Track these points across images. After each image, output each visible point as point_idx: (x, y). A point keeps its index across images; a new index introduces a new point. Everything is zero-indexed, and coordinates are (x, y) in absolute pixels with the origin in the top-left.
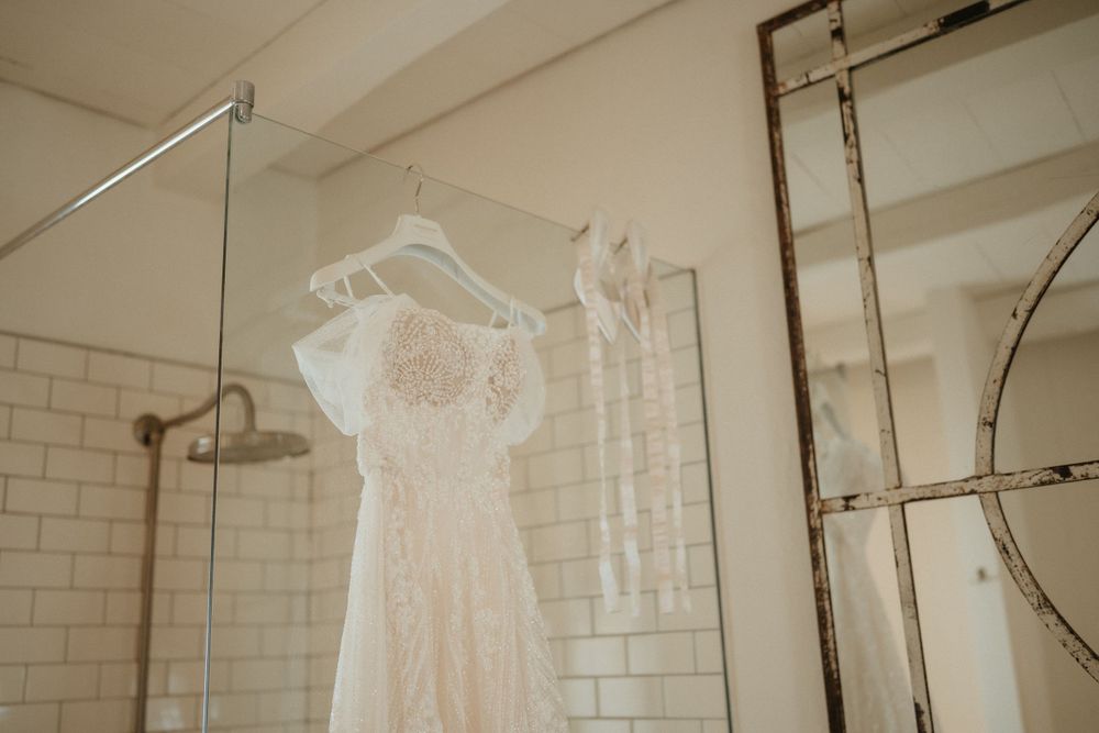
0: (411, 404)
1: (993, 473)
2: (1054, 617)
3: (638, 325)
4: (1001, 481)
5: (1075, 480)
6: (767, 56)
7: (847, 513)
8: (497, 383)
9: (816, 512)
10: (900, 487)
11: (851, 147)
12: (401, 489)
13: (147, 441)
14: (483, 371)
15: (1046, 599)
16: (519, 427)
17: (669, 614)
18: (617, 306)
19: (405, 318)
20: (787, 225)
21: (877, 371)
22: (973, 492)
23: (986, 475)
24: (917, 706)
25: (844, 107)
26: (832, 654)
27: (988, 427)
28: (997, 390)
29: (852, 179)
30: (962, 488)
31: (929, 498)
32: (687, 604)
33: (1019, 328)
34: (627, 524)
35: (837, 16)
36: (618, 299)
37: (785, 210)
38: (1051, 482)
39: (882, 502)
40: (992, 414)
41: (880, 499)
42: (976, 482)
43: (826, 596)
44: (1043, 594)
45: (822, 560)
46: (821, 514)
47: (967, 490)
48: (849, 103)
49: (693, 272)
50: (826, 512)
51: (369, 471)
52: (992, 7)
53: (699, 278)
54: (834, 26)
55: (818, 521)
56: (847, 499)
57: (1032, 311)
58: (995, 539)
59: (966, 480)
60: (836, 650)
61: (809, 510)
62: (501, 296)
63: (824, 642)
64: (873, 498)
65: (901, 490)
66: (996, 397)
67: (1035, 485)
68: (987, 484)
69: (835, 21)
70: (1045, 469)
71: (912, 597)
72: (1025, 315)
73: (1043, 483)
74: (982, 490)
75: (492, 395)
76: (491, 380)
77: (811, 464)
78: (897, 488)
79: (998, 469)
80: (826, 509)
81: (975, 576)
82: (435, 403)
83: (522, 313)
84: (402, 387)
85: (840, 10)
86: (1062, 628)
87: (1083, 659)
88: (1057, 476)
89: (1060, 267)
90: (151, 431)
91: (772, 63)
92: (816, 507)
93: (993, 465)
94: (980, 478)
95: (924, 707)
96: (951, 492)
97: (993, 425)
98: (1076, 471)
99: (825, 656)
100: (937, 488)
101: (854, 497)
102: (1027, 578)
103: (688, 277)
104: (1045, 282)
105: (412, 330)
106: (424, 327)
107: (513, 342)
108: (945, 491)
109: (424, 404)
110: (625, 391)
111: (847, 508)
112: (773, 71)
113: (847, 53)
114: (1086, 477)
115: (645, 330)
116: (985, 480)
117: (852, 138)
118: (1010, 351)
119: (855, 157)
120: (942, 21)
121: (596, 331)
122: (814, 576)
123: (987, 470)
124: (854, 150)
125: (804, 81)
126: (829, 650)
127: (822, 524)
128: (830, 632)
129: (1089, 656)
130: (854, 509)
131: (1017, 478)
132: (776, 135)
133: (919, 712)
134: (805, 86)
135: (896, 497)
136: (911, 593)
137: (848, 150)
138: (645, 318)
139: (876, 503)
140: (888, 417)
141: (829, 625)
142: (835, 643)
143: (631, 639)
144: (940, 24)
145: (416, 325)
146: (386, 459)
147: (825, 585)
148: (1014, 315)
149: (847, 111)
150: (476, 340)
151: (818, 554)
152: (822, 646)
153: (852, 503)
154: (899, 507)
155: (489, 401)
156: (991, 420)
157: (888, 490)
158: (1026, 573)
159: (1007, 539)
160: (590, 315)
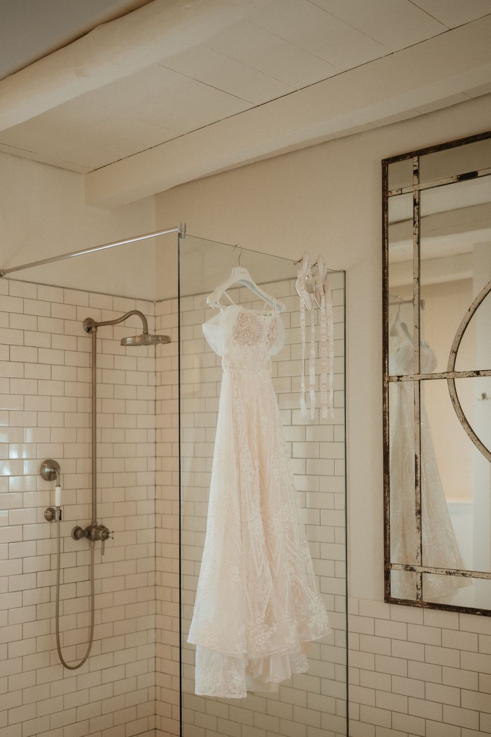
0: (241, 345)
1: (453, 371)
2: (467, 425)
3: (320, 303)
4: (455, 375)
5: (481, 376)
6: (385, 177)
7: (399, 382)
8: (270, 336)
9: (386, 381)
10: (420, 374)
11: (416, 227)
12: (236, 374)
13: (89, 330)
14: (266, 332)
15: (465, 419)
16: (275, 350)
17: (325, 419)
18: (312, 295)
19: (241, 315)
20: (387, 258)
21: (416, 327)
22: (445, 378)
23: (451, 372)
24: (416, 455)
25: (415, 208)
26: (387, 436)
27: (454, 354)
28: (459, 339)
29: (415, 242)
30: (441, 376)
31: (429, 379)
32: (333, 416)
33: (470, 316)
34: (311, 383)
35: (416, 164)
36: (312, 292)
37: (386, 251)
38: (473, 376)
39: (411, 379)
40: (456, 349)
41: (411, 378)
42: (447, 374)
43: (387, 414)
44: (465, 417)
45: (387, 400)
46: (388, 382)
47: (443, 377)
48: (417, 207)
49: (345, 272)
50: (390, 381)
51: (226, 368)
52: (479, 175)
53: (346, 274)
54: (415, 168)
55: (387, 385)
56: (399, 377)
57: (476, 309)
58: (451, 396)
59: (443, 373)
60: (389, 435)
61: (384, 380)
62: (269, 297)
63: (384, 431)
64: (409, 377)
65: (420, 375)
66: (458, 342)
67: (467, 377)
68: (451, 375)
69: (416, 166)
70: (471, 372)
71: (419, 416)
72: (473, 310)
73: (470, 377)
74: (448, 377)
75: (268, 341)
76: (268, 335)
77: (386, 362)
78: (418, 374)
79: (455, 370)
80: (390, 380)
81: (481, 397)
82: (249, 345)
83: (277, 304)
84: (239, 339)
85: (418, 161)
86: (469, 429)
87: (474, 441)
88: (475, 374)
89: (488, 293)
90: (91, 326)
91: (387, 181)
92: (386, 379)
93: (454, 369)
94: (448, 373)
95: (418, 456)
96: (438, 377)
97: (456, 353)
98: (481, 373)
99: (384, 436)
100: (432, 375)
101: (402, 376)
102: (460, 411)
103: (343, 274)
104: (482, 299)
105: (243, 319)
106: (247, 319)
107: (275, 320)
108: (435, 377)
109: (246, 345)
110: (313, 330)
111: (398, 380)
112: (387, 184)
113: (419, 183)
114: (485, 375)
115: (323, 304)
116: (450, 374)
117: (417, 223)
118: (466, 324)
119: (417, 232)
120: (459, 177)
121: (303, 306)
122: (383, 406)
123: (451, 370)
124: (417, 229)
125: (400, 192)
126: (386, 434)
127: (388, 386)
128: (387, 428)
129: (476, 439)
130: (401, 381)
131: (461, 374)
132: (386, 216)
133: (416, 458)
134: (400, 194)
135: (417, 378)
136: (419, 414)
137: (415, 229)
138: (323, 300)
139: (410, 379)
140: (418, 346)
141: (387, 425)
142: (389, 432)
143: (307, 427)
144: (458, 178)
145: (245, 318)
146: (232, 364)
147: (387, 410)
148: (469, 310)
149: (416, 210)
150: (264, 321)
151: (385, 398)
152: (383, 433)
153: (400, 379)
154: (418, 382)
155: (267, 343)
156: (455, 351)
157: (415, 375)
158: (460, 409)
159: (455, 397)
160: (302, 300)
